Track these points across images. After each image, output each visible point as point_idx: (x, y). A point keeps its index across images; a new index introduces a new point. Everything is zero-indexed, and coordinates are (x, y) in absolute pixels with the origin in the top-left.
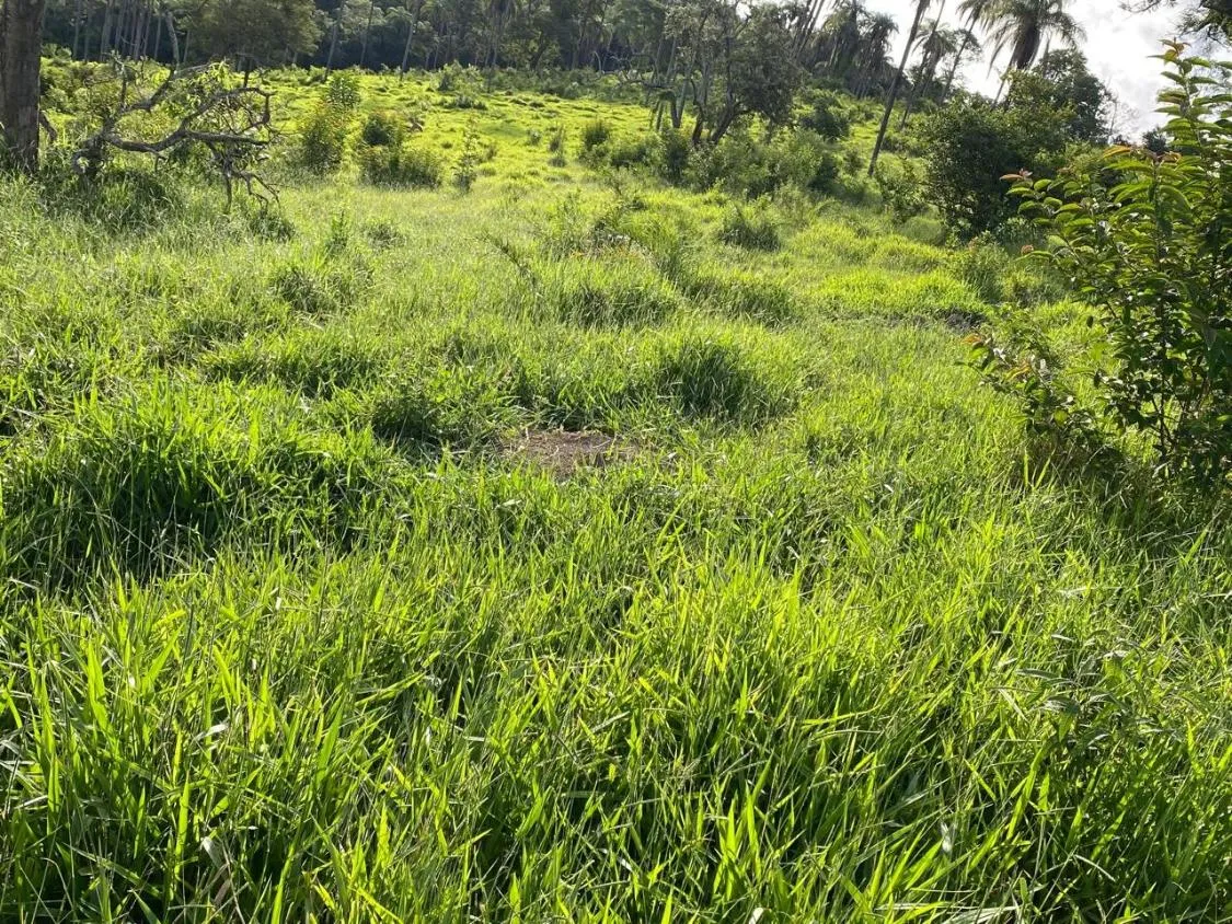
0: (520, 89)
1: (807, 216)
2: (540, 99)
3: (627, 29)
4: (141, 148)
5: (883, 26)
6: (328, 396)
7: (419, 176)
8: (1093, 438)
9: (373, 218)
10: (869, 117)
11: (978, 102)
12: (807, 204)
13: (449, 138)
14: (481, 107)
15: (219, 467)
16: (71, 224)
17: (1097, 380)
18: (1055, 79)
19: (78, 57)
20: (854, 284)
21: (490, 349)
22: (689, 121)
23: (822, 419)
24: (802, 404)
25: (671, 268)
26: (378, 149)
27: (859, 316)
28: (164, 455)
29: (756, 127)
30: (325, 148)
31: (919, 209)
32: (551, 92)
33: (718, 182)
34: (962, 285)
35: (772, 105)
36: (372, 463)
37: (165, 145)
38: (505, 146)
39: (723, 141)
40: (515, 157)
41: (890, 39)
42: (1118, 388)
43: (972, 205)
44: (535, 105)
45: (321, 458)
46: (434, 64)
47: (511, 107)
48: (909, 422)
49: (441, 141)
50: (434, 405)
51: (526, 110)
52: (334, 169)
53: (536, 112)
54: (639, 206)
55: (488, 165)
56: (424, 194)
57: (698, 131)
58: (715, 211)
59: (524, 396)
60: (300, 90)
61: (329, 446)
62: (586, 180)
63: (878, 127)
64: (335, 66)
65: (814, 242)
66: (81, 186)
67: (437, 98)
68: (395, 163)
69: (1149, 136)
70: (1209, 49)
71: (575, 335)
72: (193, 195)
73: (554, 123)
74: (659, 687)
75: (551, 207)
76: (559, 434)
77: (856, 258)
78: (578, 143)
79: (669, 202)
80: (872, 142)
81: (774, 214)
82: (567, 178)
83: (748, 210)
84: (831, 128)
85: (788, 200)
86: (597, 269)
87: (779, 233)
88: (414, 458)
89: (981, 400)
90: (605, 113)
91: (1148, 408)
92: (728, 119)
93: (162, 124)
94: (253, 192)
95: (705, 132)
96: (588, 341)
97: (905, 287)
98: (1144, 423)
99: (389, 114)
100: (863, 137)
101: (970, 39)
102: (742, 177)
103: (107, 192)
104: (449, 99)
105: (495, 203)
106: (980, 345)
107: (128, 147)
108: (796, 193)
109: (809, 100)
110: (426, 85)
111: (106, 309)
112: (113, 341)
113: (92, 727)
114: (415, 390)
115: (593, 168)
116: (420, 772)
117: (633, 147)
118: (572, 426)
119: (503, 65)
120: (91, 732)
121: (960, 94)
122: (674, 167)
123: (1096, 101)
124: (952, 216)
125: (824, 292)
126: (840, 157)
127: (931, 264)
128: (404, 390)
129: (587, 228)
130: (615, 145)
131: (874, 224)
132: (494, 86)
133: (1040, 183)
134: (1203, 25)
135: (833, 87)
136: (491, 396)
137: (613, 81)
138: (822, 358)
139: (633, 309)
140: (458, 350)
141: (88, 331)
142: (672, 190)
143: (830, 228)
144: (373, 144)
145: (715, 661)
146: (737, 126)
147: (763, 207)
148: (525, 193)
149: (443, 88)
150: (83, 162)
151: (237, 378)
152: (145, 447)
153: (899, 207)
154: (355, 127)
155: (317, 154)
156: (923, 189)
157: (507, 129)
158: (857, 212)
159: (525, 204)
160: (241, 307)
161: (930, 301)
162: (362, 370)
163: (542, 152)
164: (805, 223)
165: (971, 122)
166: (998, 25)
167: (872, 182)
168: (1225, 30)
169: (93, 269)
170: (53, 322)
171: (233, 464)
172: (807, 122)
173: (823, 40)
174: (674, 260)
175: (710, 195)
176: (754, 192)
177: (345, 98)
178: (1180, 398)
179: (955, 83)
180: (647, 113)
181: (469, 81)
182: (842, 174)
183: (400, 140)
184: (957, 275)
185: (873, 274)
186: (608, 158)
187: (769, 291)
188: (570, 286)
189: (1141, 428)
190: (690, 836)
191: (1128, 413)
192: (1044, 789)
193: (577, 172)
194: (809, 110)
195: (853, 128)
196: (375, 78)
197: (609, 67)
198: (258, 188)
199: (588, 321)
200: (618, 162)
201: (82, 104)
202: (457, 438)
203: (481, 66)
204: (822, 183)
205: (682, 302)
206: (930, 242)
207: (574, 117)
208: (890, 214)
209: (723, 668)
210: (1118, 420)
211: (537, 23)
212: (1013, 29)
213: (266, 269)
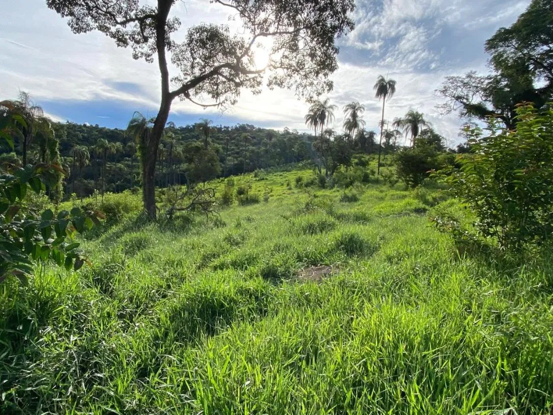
0: (276, 172)
1: (364, 190)
2: (282, 174)
3: (301, 151)
4: (183, 209)
5: (372, 134)
6: (246, 268)
7: (254, 201)
8: (478, 243)
9: (245, 215)
10: (374, 159)
11: (405, 148)
12: (363, 187)
13: (259, 189)
14: (266, 179)
15: (224, 297)
16: (168, 233)
17: (474, 225)
18: (426, 137)
19: (160, 188)
20: (383, 207)
21: (287, 247)
22: (323, 171)
23: (390, 250)
24: (381, 246)
25: (331, 213)
26: (242, 196)
27: (388, 215)
28: (209, 297)
29: (343, 169)
30: (228, 199)
31: (397, 182)
32: (284, 171)
33: (336, 185)
34: (416, 201)
35: (346, 162)
36: (264, 288)
37: (189, 207)
38: (275, 188)
39: (334, 174)
40: (278, 190)
41: (375, 137)
42: (480, 226)
43: (412, 177)
44: (281, 175)
45: (250, 289)
46: (251, 171)
47: (274, 177)
48: (416, 246)
49: (257, 190)
50: (276, 266)
51: (278, 177)
52: (232, 204)
53: (281, 177)
54: (315, 196)
55: (271, 194)
56: (257, 205)
57: (327, 173)
58: (337, 193)
59: (300, 259)
60: (218, 185)
61: (251, 285)
62: (299, 192)
63: (378, 161)
64: (226, 177)
65: (368, 197)
66: (168, 222)
67: (255, 179)
68: (247, 199)
69: (459, 146)
70: (470, 120)
71: (309, 237)
72: (198, 219)
73: (287, 179)
74: (372, 348)
75: (291, 202)
76: (312, 269)
77: (382, 199)
78: (294, 183)
79: (324, 194)
80: (377, 165)
81: (354, 191)
82: (293, 193)
83: (347, 191)
84: (364, 164)
85: (357, 187)
86: (311, 217)
87: (358, 196)
88: (276, 284)
89: (435, 235)
90: (300, 174)
91: (492, 230)
92: (334, 168)
93: (187, 202)
94: (214, 215)
95: (329, 173)
96: (313, 239)
97: (399, 205)
98: (492, 235)
99: (243, 186)
100: (374, 164)
101: (398, 132)
102: (342, 183)
103: (175, 222)
104: (258, 179)
105: (275, 204)
106: (433, 221)
107: (179, 210)
108: (359, 184)
109: (356, 158)
110: (251, 176)
111: (183, 256)
112: (186, 265)
113: (212, 388)
114: (271, 263)
115: (300, 188)
116: (308, 388)
117: (309, 181)
118: (316, 265)
119: (270, 167)
120: (212, 389)
121: (398, 148)
122: (322, 184)
123: (440, 140)
124: (407, 181)
125: (376, 210)
126: (368, 171)
127: (404, 197)
128: (268, 264)
129: (304, 206)
130: (305, 181)
131: (384, 188)
132: (268, 173)
133: (438, 172)
134: (466, 114)
135: (361, 153)
136: (291, 261)
137: (300, 165)
138: (382, 231)
139: (324, 227)
140: (278, 248)
141: (180, 263)
142: (324, 190)
143: (371, 192)
144: (240, 194)
145: (389, 338)
146: (337, 169)
147: (351, 190)
148: (283, 199)
149: (256, 176)
150: (168, 216)
151: (222, 269)
152: (203, 296)
153: (390, 182)
154: (235, 191)
155: (226, 201)
156: (396, 176)
157: (275, 183)
158: (378, 186)
159: (285, 202)
160: (217, 248)
161: (408, 207)
162: (253, 260)
163: (285, 187)
164: (364, 192)
165: (405, 155)
166: (405, 127)
167: (380, 176)
168: (473, 113)
169: (176, 245)
170: (170, 263)
171: (228, 296)
172: (357, 164)
173: (356, 142)
174: (331, 210)
175: (334, 189)
176: (347, 186)
177: (231, 184)
178: (501, 225)
179: (396, 144)
180: (312, 171)
181: (262, 173)
182: (370, 176)
183: (247, 192)
184: (414, 198)
185: (389, 203)
186: (303, 185)
187: (361, 213)
188: (304, 224)
189: (491, 237)
190: (398, 398)
191: (486, 233)
192: (505, 363)
193: (296, 191)
194: (356, 161)
195: (370, 163)
196: (237, 177)
197: (299, 161)
198: (215, 214)
199: (312, 233)
200: (307, 186)
201: (164, 200)
202: (286, 275)
203: (264, 168)
204: (366, 180)
205: (337, 222)
206: (402, 191)
207: (292, 176)
208: (388, 185)
209: (391, 339)
210: (483, 235)
211: (277, 154)
212: (410, 127)
213: (222, 237)
